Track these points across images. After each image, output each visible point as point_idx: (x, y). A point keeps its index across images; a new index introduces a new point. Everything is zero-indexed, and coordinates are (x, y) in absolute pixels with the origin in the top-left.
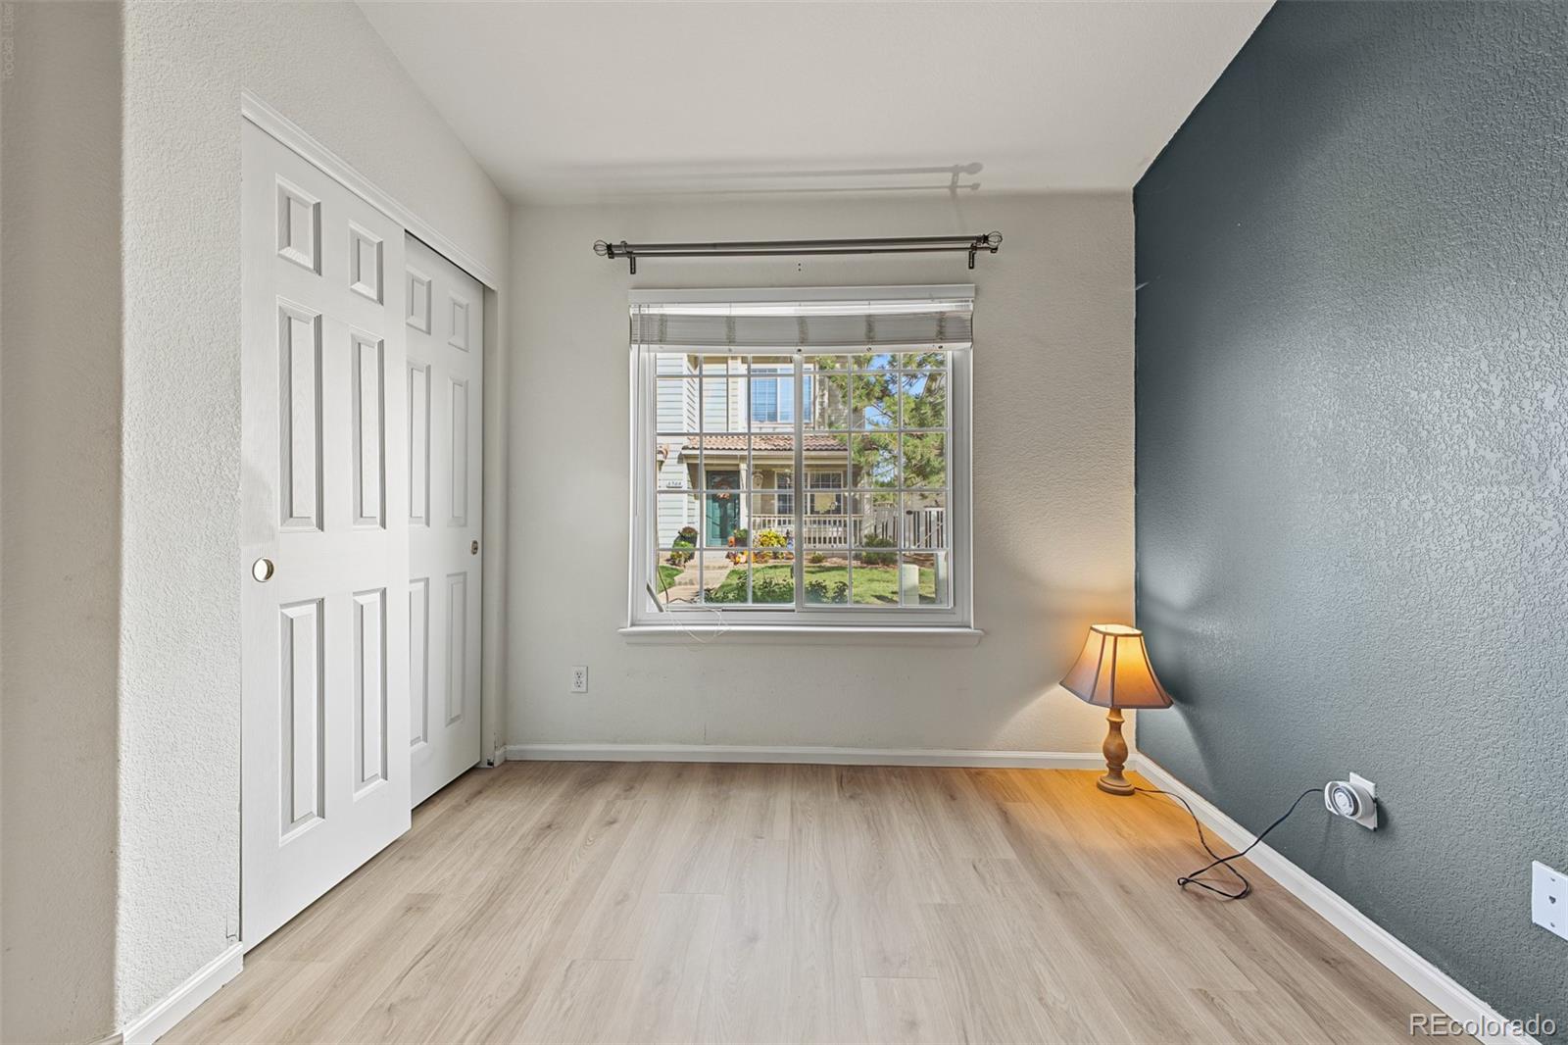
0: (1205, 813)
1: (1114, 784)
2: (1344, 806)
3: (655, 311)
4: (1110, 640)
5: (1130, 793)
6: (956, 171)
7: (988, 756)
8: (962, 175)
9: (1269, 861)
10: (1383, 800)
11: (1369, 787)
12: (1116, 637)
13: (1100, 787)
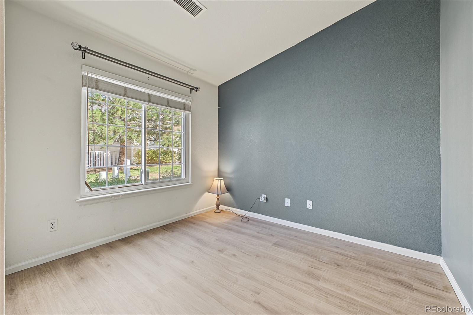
0: (234, 210)
1: (218, 211)
2: (263, 199)
3: (94, 76)
4: (219, 181)
5: (220, 212)
6: (191, 69)
7: (193, 213)
8: (192, 70)
9: (251, 215)
10: (267, 197)
11: (265, 196)
12: (220, 180)
13: (215, 212)
